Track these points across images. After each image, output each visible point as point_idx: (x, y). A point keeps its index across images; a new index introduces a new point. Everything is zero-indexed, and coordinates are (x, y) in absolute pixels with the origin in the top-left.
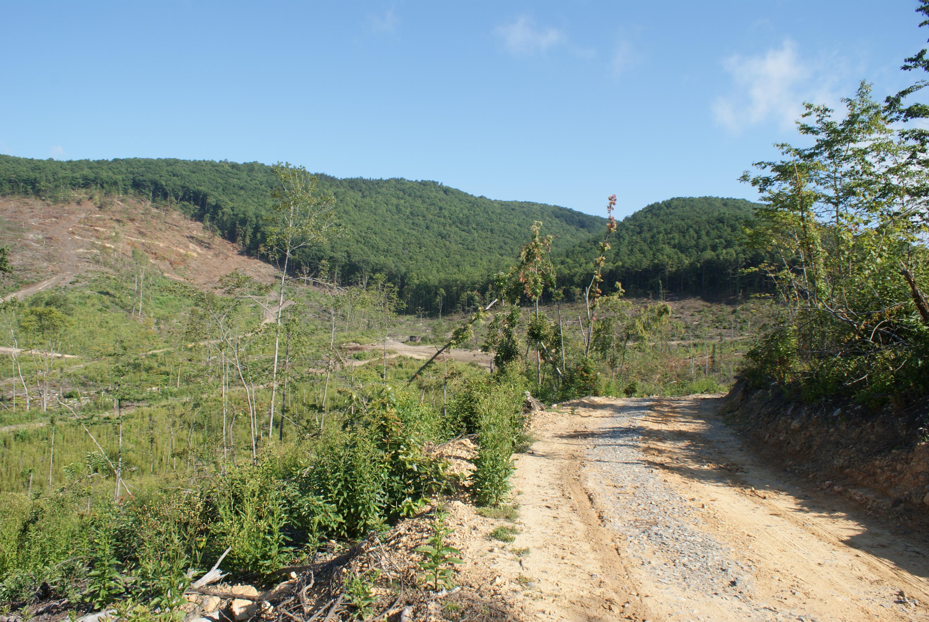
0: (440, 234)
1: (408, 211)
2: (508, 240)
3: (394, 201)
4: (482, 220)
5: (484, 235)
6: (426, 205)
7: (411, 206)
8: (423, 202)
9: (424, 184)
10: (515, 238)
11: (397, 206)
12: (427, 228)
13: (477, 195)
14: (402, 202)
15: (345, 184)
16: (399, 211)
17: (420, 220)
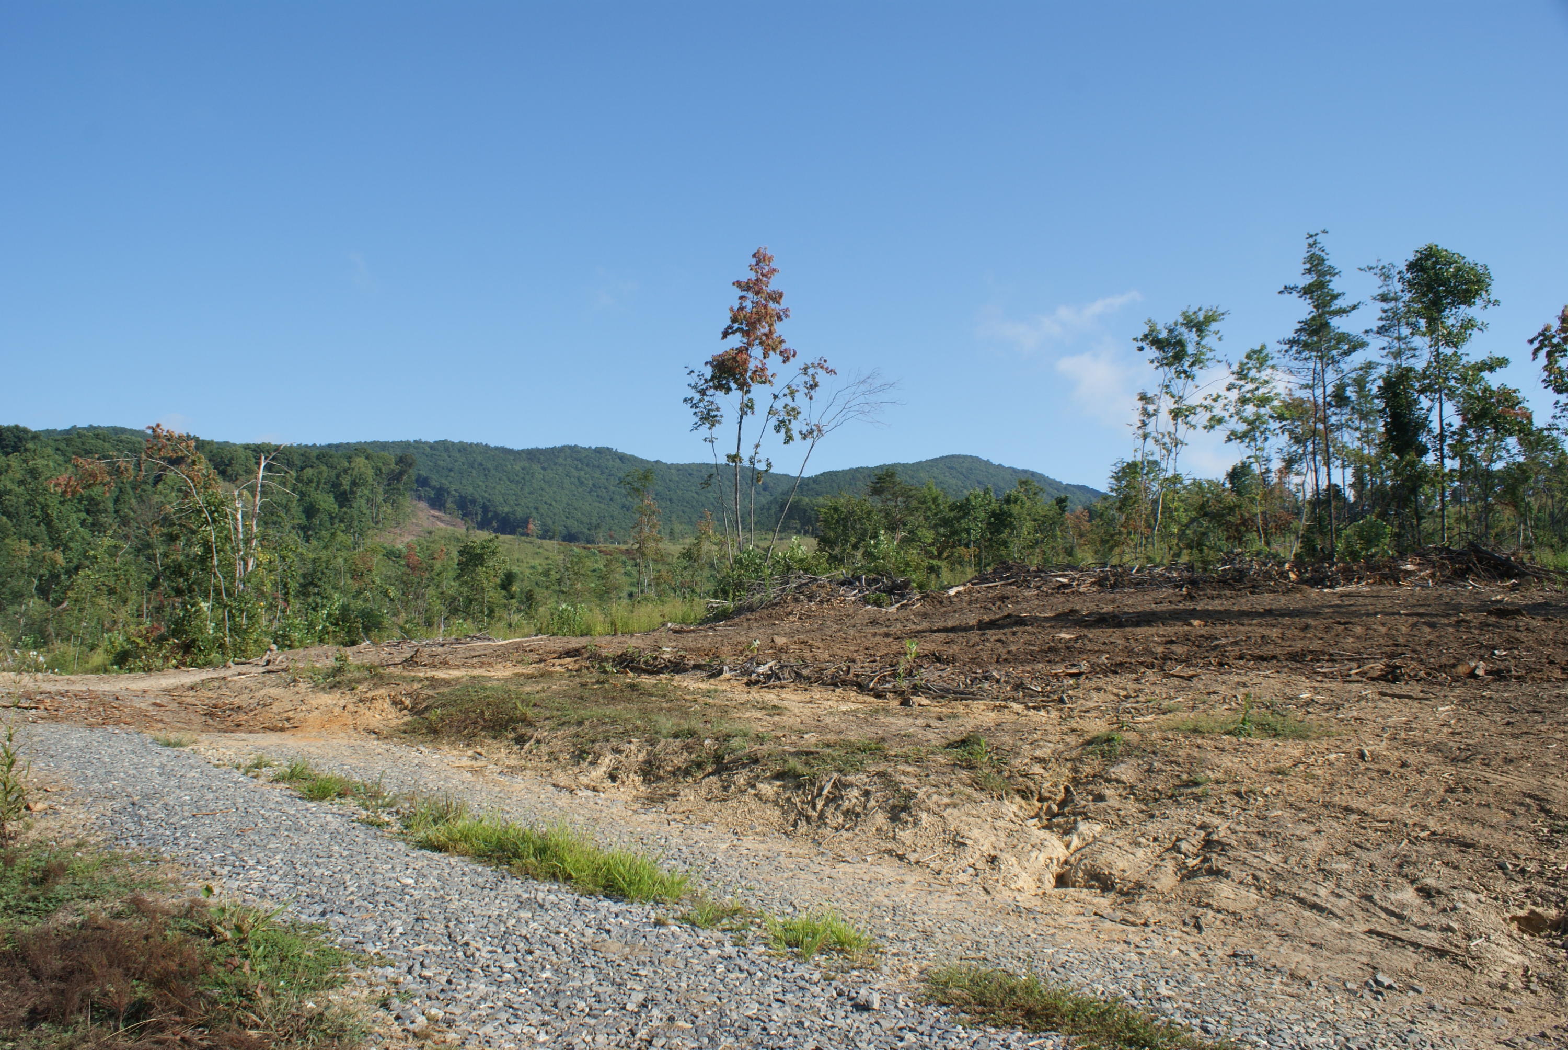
0: (623, 506)
1: (590, 483)
2: (686, 509)
3: (575, 473)
4: (660, 489)
5: (664, 504)
6: (605, 476)
7: (592, 478)
8: (602, 473)
9: (599, 451)
10: (693, 507)
11: (579, 479)
12: (611, 500)
13: (652, 458)
14: (582, 473)
15: (524, 455)
16: (582, 483)
17: (603, 493)
